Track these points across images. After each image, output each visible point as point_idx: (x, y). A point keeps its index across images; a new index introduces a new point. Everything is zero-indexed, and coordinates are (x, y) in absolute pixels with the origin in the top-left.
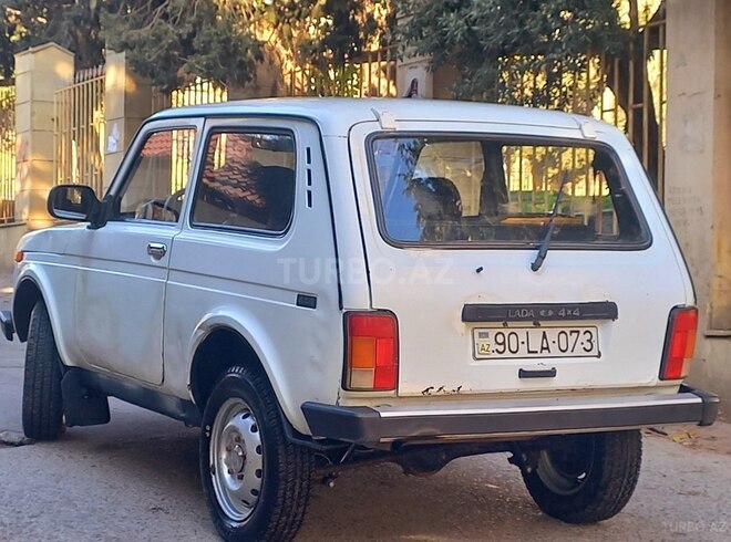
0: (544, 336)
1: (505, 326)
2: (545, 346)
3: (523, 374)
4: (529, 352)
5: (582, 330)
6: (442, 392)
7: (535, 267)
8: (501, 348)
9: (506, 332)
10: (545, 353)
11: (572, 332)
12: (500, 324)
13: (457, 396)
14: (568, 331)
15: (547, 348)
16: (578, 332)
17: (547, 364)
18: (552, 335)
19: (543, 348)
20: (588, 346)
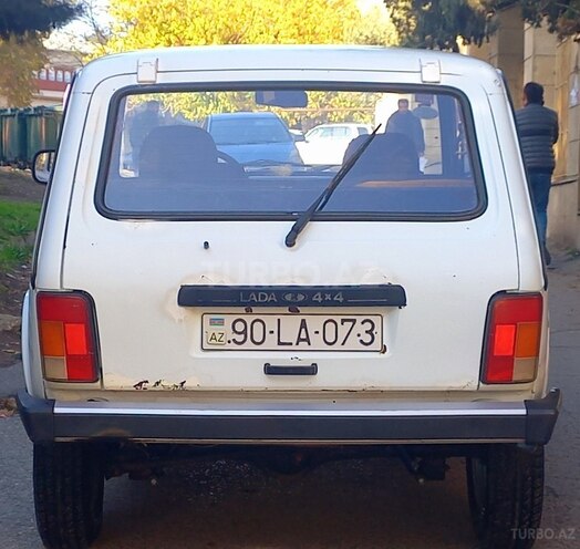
0: (303, 324)
1: (249, 312)
2: (303, 336)
3: (270, 370)
4: (280, 343)
5: (359, 319)
6: (159, 387)
7: (290, 241)
8: (240, 338)
9: (249, 319)
10: (303, 345)
11: (343, 321)
12: (243, 310)
13: (180, 392)
14: (338, 319)
15: (307, 340)
16: (354, 321)
17: (305, 359)
18: (315, 323)
19: (299, 340)
20: (367, 338)
